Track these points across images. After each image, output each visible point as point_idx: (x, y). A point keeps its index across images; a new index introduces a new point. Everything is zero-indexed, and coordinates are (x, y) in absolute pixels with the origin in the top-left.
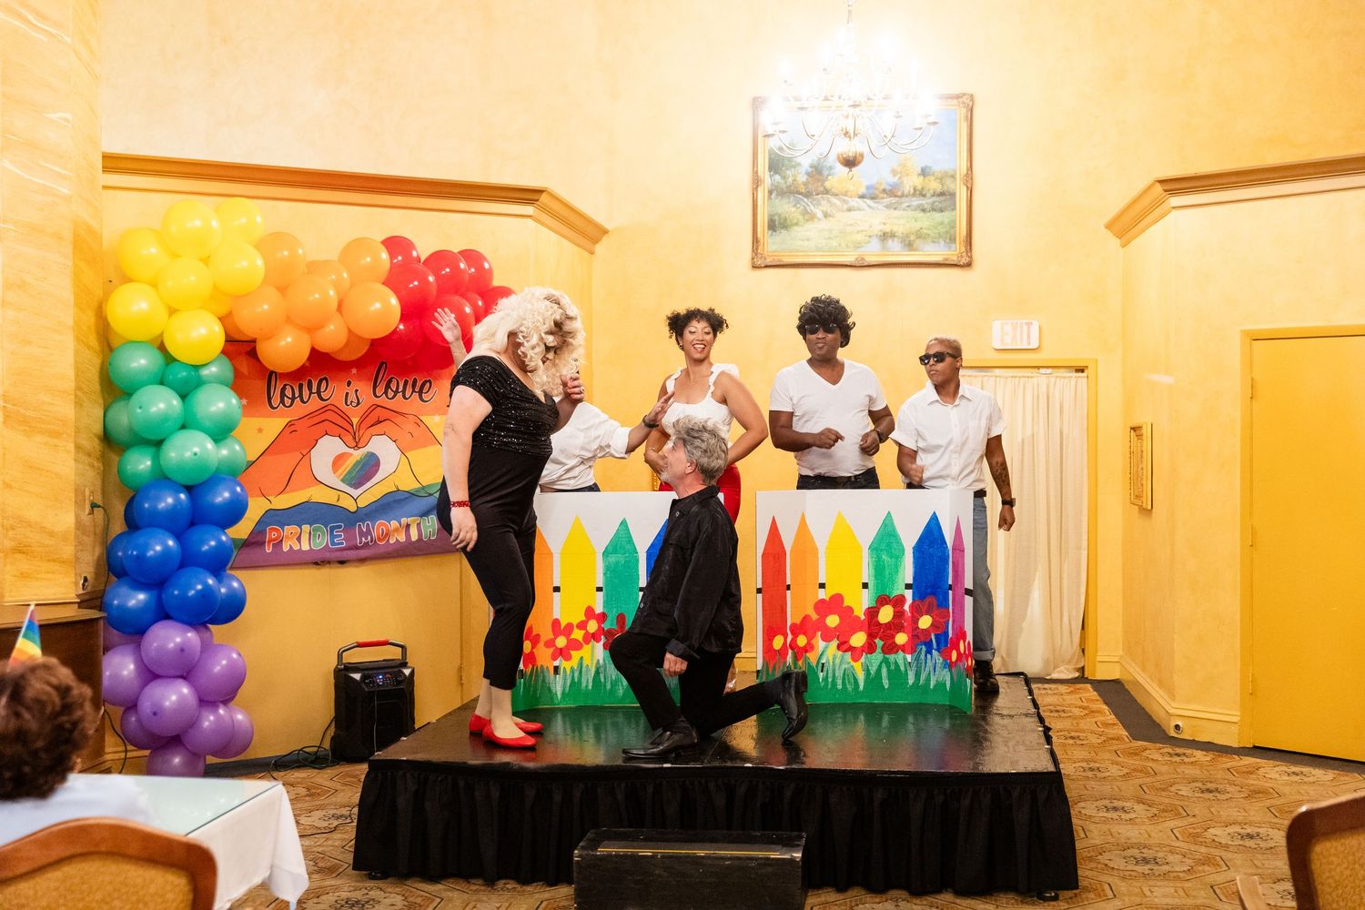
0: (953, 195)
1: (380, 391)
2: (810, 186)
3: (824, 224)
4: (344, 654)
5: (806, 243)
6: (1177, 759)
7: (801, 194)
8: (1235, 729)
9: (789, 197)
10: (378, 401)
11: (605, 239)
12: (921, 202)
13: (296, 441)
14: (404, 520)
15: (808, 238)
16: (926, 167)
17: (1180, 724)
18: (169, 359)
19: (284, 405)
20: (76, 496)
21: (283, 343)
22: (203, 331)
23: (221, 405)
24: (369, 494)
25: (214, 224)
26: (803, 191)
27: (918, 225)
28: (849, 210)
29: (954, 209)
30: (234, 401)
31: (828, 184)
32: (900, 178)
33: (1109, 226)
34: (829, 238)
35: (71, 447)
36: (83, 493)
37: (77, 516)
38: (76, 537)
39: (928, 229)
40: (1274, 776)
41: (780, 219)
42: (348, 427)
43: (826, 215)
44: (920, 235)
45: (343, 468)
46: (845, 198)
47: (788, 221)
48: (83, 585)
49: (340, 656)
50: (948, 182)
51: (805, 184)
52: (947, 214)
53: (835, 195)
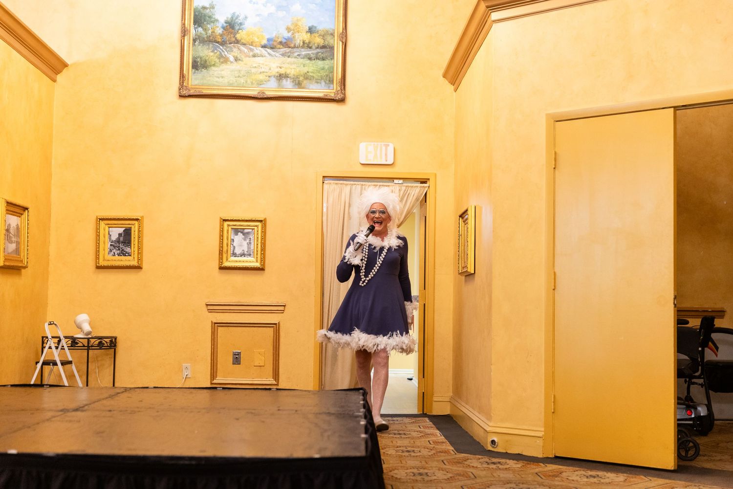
0: (332, 48)
2: (225, 37)
3: (235, 66)
5: (221, 80)
6: (494, 466)
7: (218, 42)
8: (540, 442)
9: (209, 45)
11: (65, 70)
12: (308, 52)
15: (222, 76)
16: (313, 26)
17: (496, 439)
26: (220, 40)
27: (305, 70)
28: (254, 56)
29: (333, 58)
31: (238, 36)
32: (293, 34)
33: (444, 76)
34: (239, 76)
39: (312, 72)
40: (575, 478)
41: (201, 61)
43: (236, 59)
44: (307, 77)
46: (252, 47)
47: (208, 63)
50: (329, 38)
51: (221, 35)
52: (327, 62)
53: (244, 44)
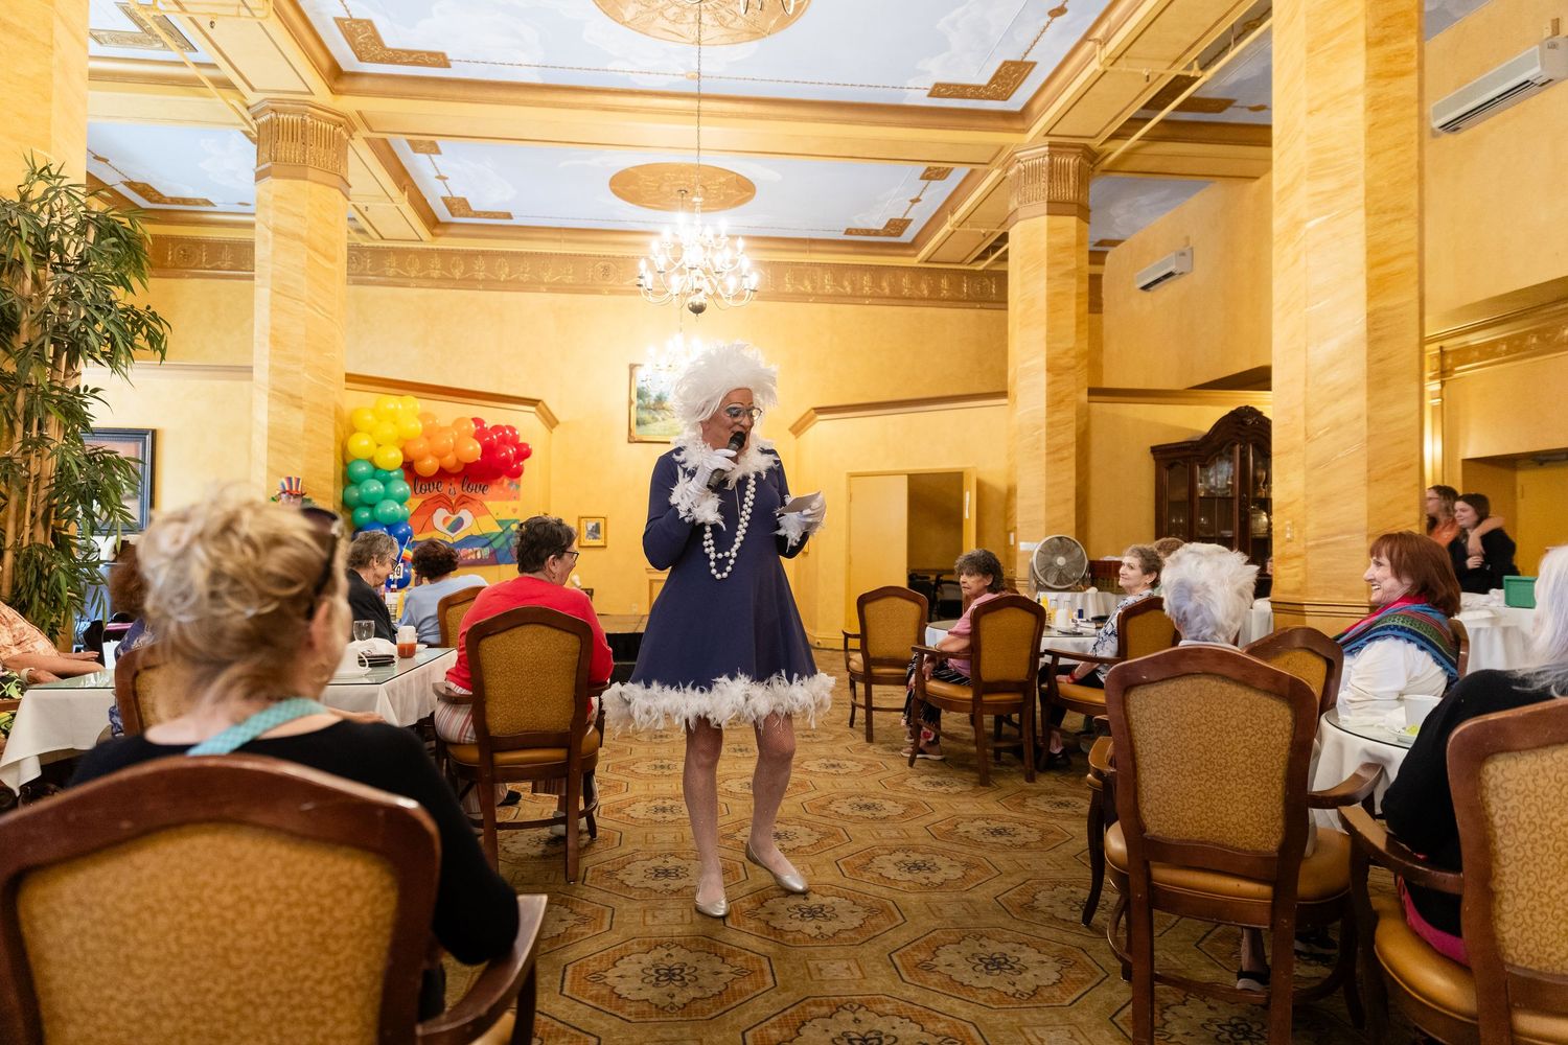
1: (465, 488)
2: (656, 406)
3: (663, 424)
5: (654, 432)
7: (651, 409)
9: (646, 411)
10: (464, 493)
11: (557, 426)
13: (426, 510)
14: (475, 549)
15: (654, 430)
18: (376, 468)
19: (421, 493)
21: (427, 463)
22: (394, 455)
23: (402, 489)
24: (459, 535)
25: (400, 407)
26: (653, 408)
30: (408, 487)
31: (664, 405)
33: (790, 429)
34: (665, 430)
41: (642, 421)
42: (450, 505)
43: (663, 419)
47: (646, 422)
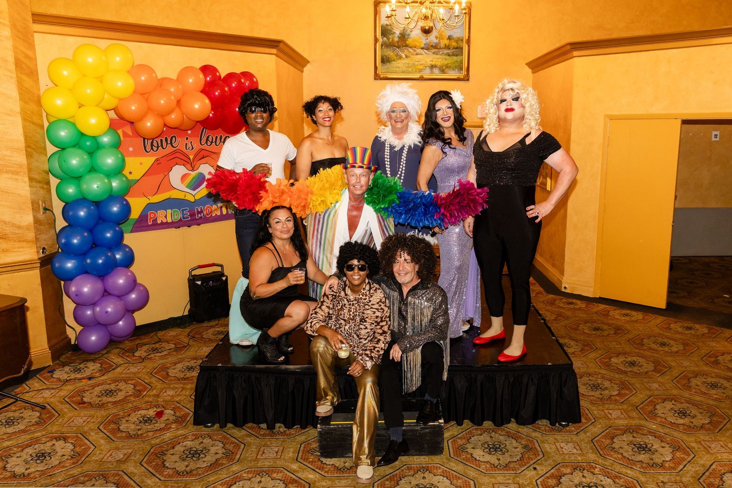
0: (462, 48)
1: (203, 142)
2: (400, 43)
3: (406, 61)
4: (192, 272)
5: (398, 69)
6: (572, 307)
7: (395, 46)
8: (591, 289)
9: (390, 48)
10: (202, 147)
11: (308, 65)
12: (448, 51)
13: (161, 168)
16: (451, 35)
17: (567, 286)
19: (153, 150)
20: (32, 206)
21: (147, 124)
24: (201, 193)
26: (397, 45)
27: (446, 62)
28: (417, 54)
29: (462, 55)
31: (407, 42)
32: (439, 40)
33: (528, 64)
34: (408, 67)
35: (27, 179)
36: (38, 203)
37: (34, 217)
38: (35, 228)
39: (450, 64)
41: (386, 58)
42: (188, 160)
44: (447, 67)
45: (186, 181)
46: (415, 49)
48: (43, 252)
49: (190, 273)
50: (460, 43)
51: (398, 42)
52: (459, 57)
53: (411, 47)
